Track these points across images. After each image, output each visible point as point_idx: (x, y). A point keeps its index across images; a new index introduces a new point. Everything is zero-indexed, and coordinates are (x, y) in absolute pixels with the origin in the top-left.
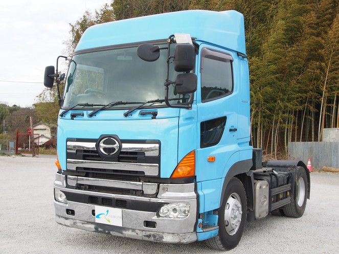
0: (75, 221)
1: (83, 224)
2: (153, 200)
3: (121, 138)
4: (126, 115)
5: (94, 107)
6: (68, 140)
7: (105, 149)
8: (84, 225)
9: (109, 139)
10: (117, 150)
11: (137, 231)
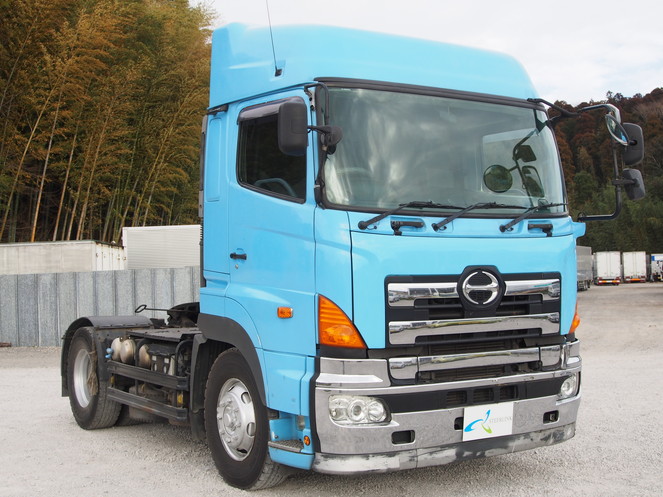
0: (413, 453)
1: (431, 453)
2: (558, 373)
3: (503, 270)
4: (503, 229)
5: (424, 209)
6: (389, 280)
7: (473, 294)
8: (434, 455)
9: (480, 273)
10: (495, 294)
11: (533, 435)
